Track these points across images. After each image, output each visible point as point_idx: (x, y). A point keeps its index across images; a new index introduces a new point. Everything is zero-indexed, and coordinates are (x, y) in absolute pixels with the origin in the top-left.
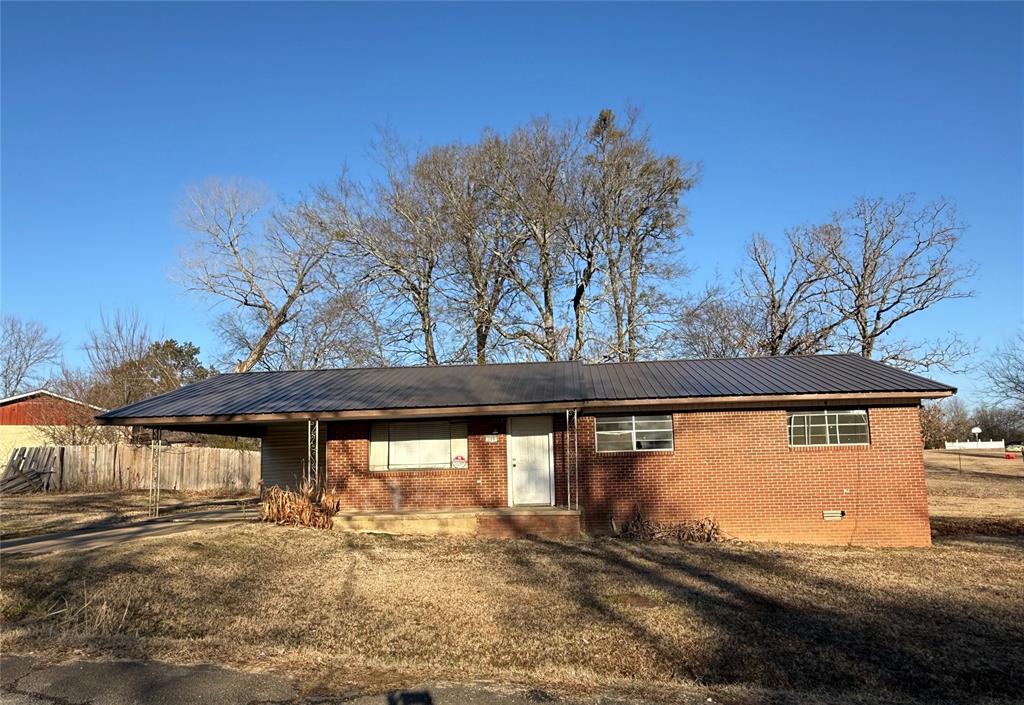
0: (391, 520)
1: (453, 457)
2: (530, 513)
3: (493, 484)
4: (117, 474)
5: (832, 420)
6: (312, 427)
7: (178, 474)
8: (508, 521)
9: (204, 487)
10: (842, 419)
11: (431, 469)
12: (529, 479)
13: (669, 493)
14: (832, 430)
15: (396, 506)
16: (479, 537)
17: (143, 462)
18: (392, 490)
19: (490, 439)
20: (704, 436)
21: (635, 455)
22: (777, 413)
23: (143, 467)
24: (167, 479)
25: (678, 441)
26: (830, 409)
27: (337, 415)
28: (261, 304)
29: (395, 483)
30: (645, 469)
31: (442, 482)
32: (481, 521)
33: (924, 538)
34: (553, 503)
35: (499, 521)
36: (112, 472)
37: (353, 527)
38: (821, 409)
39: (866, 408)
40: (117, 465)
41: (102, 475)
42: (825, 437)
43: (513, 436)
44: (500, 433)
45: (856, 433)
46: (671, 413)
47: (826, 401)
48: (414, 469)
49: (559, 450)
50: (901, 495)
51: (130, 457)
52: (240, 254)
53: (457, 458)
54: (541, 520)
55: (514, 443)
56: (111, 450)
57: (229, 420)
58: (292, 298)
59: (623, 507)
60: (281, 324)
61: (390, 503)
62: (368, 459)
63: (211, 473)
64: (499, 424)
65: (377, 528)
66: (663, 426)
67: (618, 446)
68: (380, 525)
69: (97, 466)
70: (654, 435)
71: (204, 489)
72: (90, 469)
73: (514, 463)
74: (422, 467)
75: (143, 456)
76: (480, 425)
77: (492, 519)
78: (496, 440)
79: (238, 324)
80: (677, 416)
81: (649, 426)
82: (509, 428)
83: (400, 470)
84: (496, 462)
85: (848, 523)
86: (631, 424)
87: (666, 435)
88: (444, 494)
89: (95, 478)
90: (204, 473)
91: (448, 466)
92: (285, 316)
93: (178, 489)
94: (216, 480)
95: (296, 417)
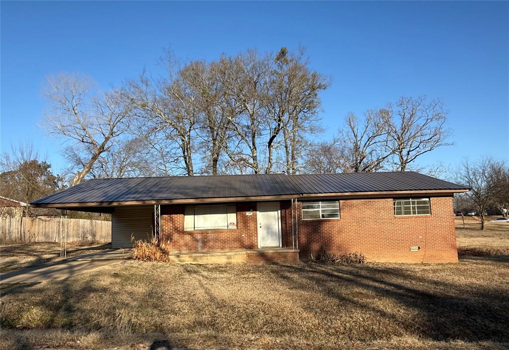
0: (201, 256)
1: (229, 223)
2: (274, 251)
3: (250, 236)
4: (23, 234)
5: (414, 203)
6: (157, 208)
7: (56, 234)
8: (262, 255)
9: (71, 240)
10: (418, 203)
11: (217, 229)
12: (268, 233)
13: (338, 239)
14: (414, 208)
15: (200, 249)
16: (248, 264)
17: (37, 227)
18: (197, 241)
19: (248, 214)
20: (355, 211)
21: (321, 221)
22: (389, 200)
23: (37, 230)
24: (51, 236)
25: (342, 214)
26: (413, 198)
27: (171, 202)
28: (90, 141)
29: (199, 237)
30: (326, 227)
31: (223, 236)
32: (248, 256)
33: (455, 259)
34: (281, 246)
35: (258, 255)
36: (20, 233)
37: (180, 261)
38: (409, 198)
39: (429, 197)
40: (22, 229)
41: (14, 235)
42: (410, 212)
43: (260, 212)
44: (254, 211)
45: (425, 210)
46: (338, 200)
47: (411, 194)
48: (208, 230)
49: (283, 219)
50: (445, 238)
51: (30, 225)
52: (78, 115)
53: (231, 224)
54: (279, 254)
55: (260, 215)
56: (18, 221)
57: (109, 204)
58: (107, 139)
59: (315, 247)
60: (100, 153)
61: (196, 248)
62: (183, 224)
63: (75, 232)
64: (253, 206)
65: (194, 261)
66: (334, 206)
67: (312, 216)
68: (195, 259)
69: (11, 229)
70: (329, 211)
71: (71, 241)
72: (7, 231)
73: (261, 225)
74: (212, 228)
75: (37, 224)
76: (243, 207)
77: (255, 255)
78: (251, 214)
79: (76, 152)
80: (341, 202)
81: (328, 206)
82: (258, 208)
83: (201, 230)
84: (252, 225)
85: (422, 252)
86: (319, 205)
87: (336, 211)
88: (224, 242)
89: (10, 236)
90: (71, 233)
91: (226, 228)
92: (103, 148)
93: (57, 241)
94: (78, 235)
95: (148, 202)
